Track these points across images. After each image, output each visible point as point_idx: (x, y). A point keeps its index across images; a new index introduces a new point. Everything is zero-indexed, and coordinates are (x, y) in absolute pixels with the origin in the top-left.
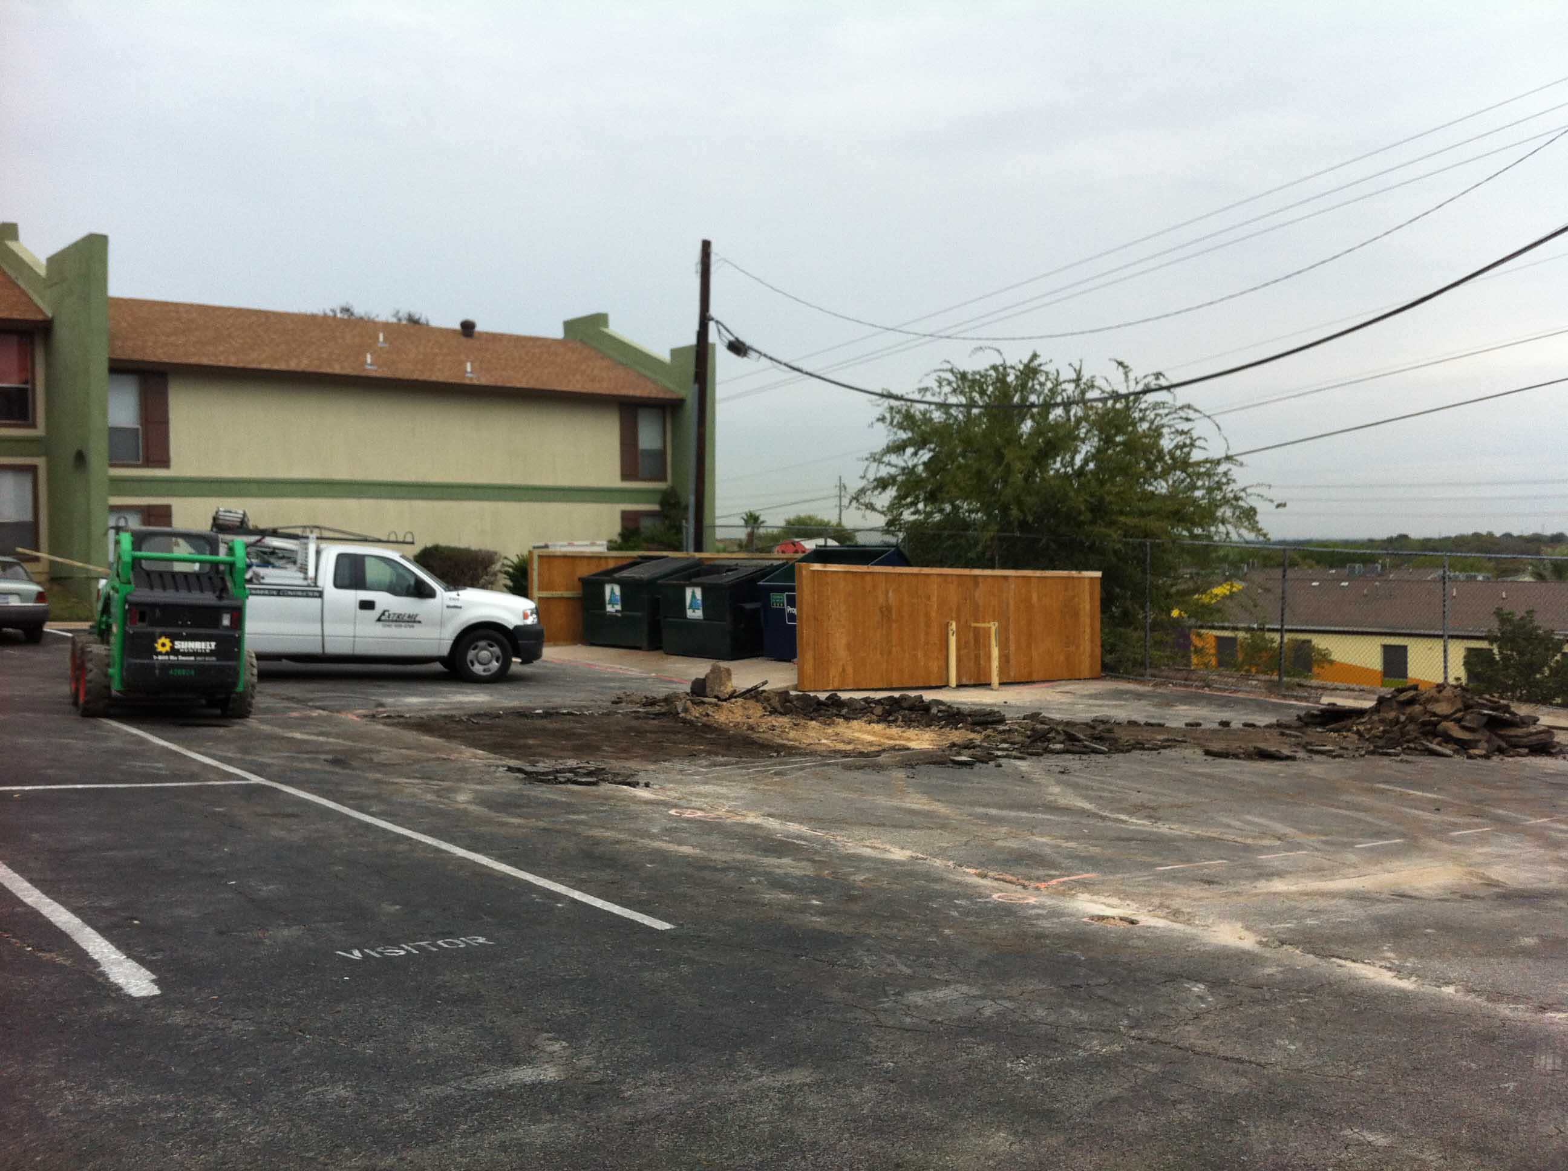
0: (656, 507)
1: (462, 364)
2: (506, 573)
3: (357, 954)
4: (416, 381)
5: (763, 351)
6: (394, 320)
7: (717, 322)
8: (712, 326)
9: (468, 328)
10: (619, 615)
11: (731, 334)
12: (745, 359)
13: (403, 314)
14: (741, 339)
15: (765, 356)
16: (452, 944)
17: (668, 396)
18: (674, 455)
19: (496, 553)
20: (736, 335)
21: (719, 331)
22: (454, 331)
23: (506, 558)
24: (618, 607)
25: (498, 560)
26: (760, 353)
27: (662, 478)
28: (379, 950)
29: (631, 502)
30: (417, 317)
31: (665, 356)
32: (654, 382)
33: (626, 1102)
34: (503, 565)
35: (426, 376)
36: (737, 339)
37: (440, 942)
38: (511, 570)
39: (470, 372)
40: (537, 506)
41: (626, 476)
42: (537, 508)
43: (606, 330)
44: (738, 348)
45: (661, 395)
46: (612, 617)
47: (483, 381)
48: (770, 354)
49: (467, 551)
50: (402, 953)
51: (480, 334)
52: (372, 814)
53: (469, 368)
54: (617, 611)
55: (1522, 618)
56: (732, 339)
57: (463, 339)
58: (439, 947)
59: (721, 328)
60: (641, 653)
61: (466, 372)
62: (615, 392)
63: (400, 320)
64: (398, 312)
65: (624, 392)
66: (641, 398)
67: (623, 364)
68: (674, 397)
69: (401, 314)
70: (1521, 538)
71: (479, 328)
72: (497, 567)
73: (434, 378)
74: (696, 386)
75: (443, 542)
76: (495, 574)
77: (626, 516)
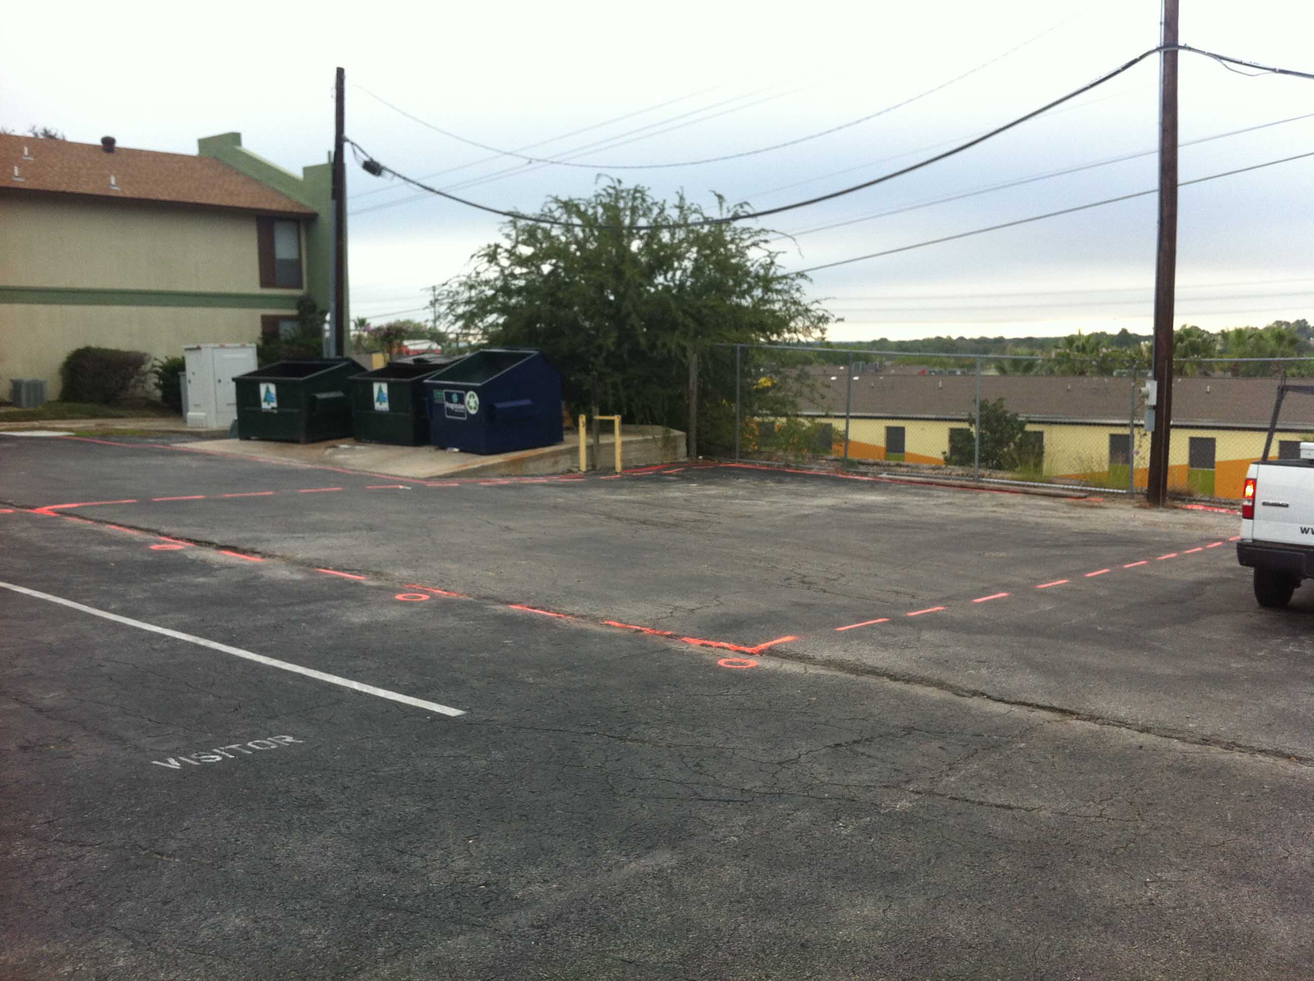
0: (294, 312)
1: (106, 177)
2: (157, 372)
3: (174, 764)
4: (64, 193)
5: (398, 171)
6: (31, 135)
7: (352, 143)
8: (347, 147)
9: (108, 143)
10: (275, 411)
11: (367, 155)
12: (380, 178)
13: (39, 130)
14: (376, 159)
15: (399, 176)
16: (264, 745)
17: (301, 210)
18: (309, 265)
19: (145, 354)
20: (371, 155)
21: (354, 152)
22: (95, 147)
23: (156, 359)
24: (274, 404)
25: (149, 360)
26: (394, 173)
27: (299, 286)
28: (193, 756)
29: (271, 307)
30: (53, 132)
31: (299, 173)
32: (288, 198)
33: (520, 904)
34: (154, 366)
35: (71, 189)
36: (371, 159)
37: (250, 744)
38: (160, 370)
39: (114, 185)
40: (183, 311)
41: (264, 283)
42: (183, 312)
43: (239, 148)
44: (372, 167)
45: (296, 210)
46: (268, 414)
47: (128, 194)
48: (403, 174)
49: (116, 353)
50: (219, 758)
51: (120, 149)
52: (114, 612)
53: (113, 180)
54: (273, 408)
55: (995, 405)
56: (367, 159)
57: (105, 155)
58: (250, 749)
59: (355, 148)
60: (300, 446)
61: (111, 185)
62: (253, 206)
63: (36, 134)
64: (34, 127)
65: (261, 206)
66: (277, 212)
67: (256, 181)
68: (308, 211)
69: (36, 130)
70: (972, 341)
71: (119, 144)
72: (147, 367)
73: (81, 191)
74: (334, 202)
75: (93, 345)
76: (145, 374)
77: (265, 320)
